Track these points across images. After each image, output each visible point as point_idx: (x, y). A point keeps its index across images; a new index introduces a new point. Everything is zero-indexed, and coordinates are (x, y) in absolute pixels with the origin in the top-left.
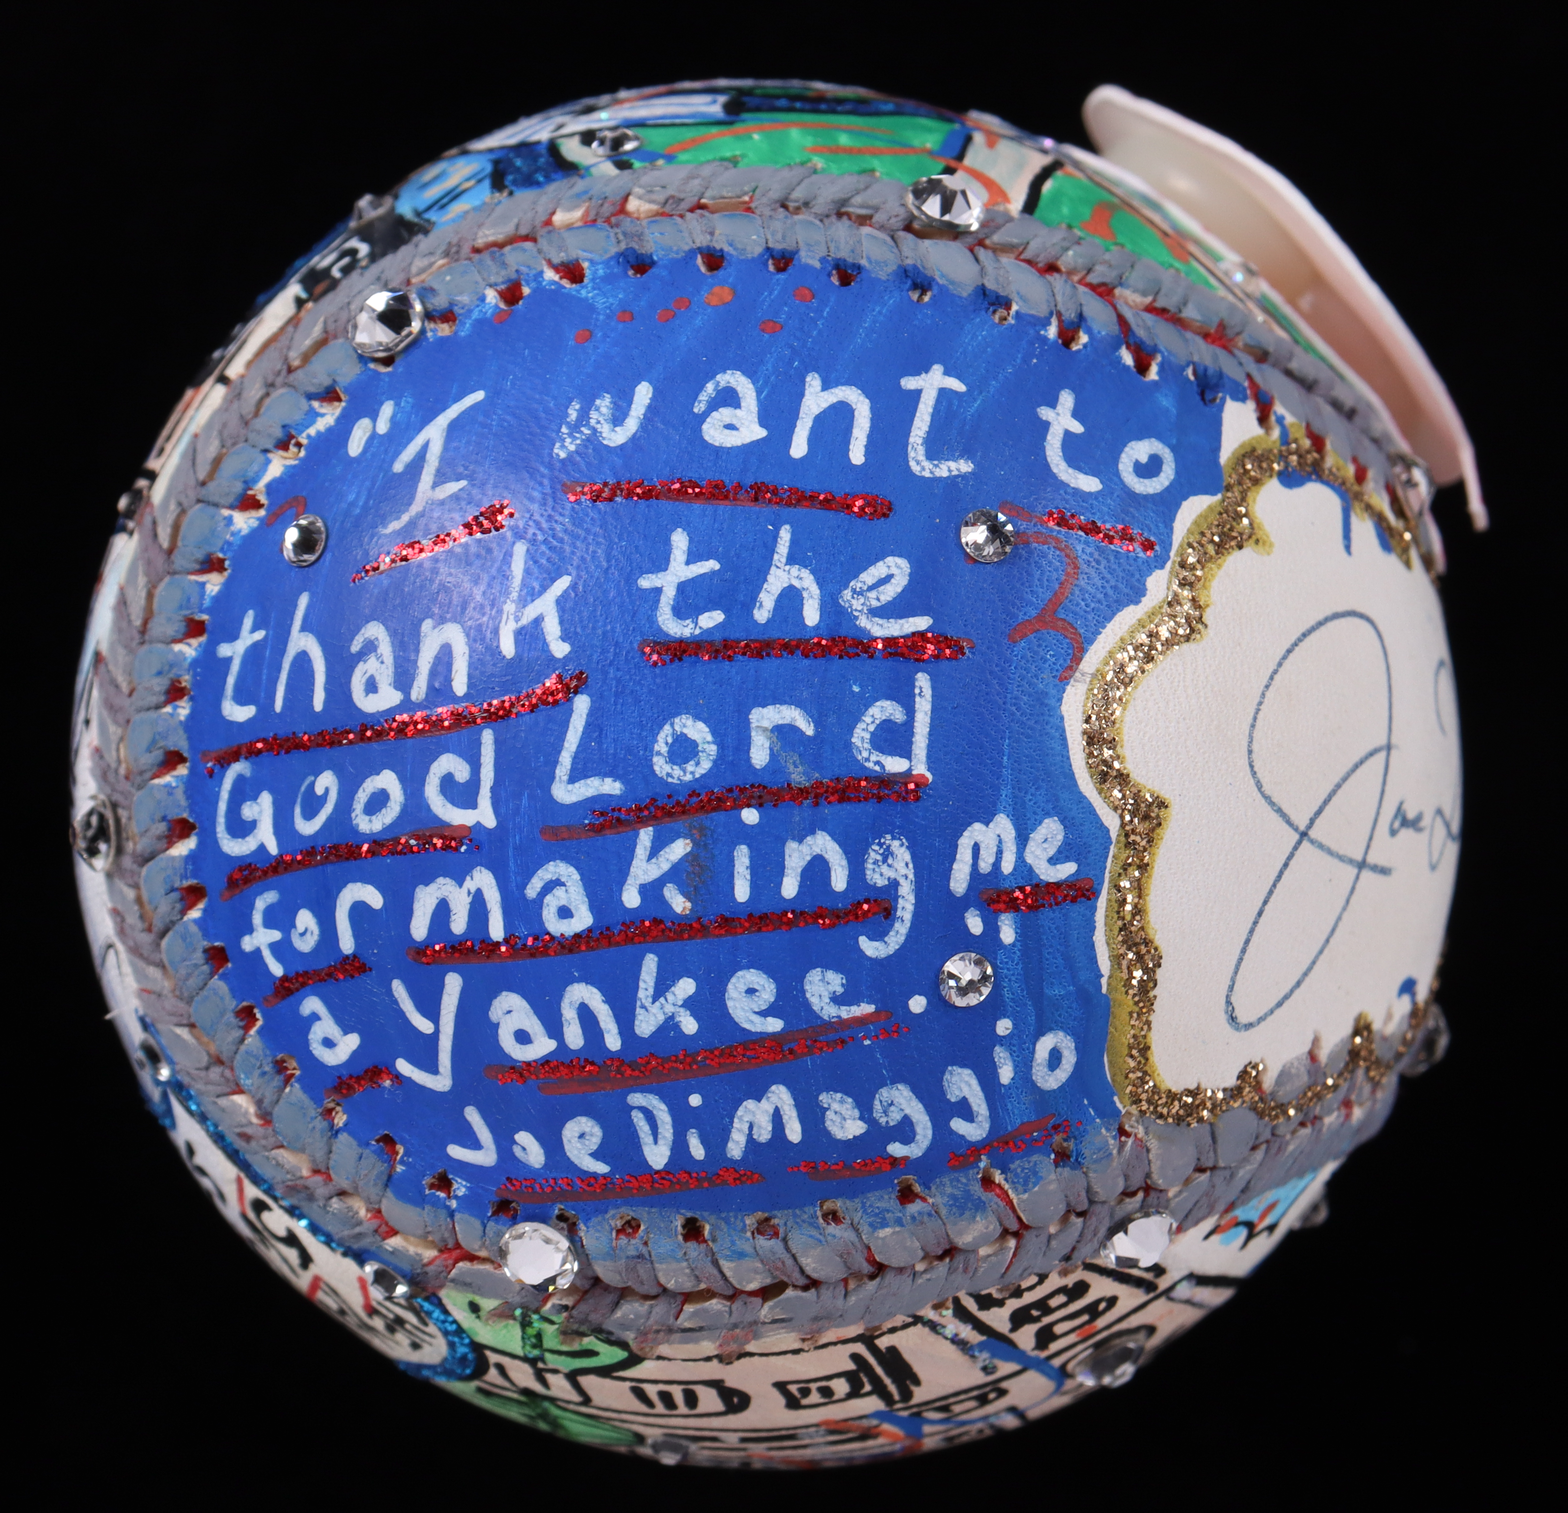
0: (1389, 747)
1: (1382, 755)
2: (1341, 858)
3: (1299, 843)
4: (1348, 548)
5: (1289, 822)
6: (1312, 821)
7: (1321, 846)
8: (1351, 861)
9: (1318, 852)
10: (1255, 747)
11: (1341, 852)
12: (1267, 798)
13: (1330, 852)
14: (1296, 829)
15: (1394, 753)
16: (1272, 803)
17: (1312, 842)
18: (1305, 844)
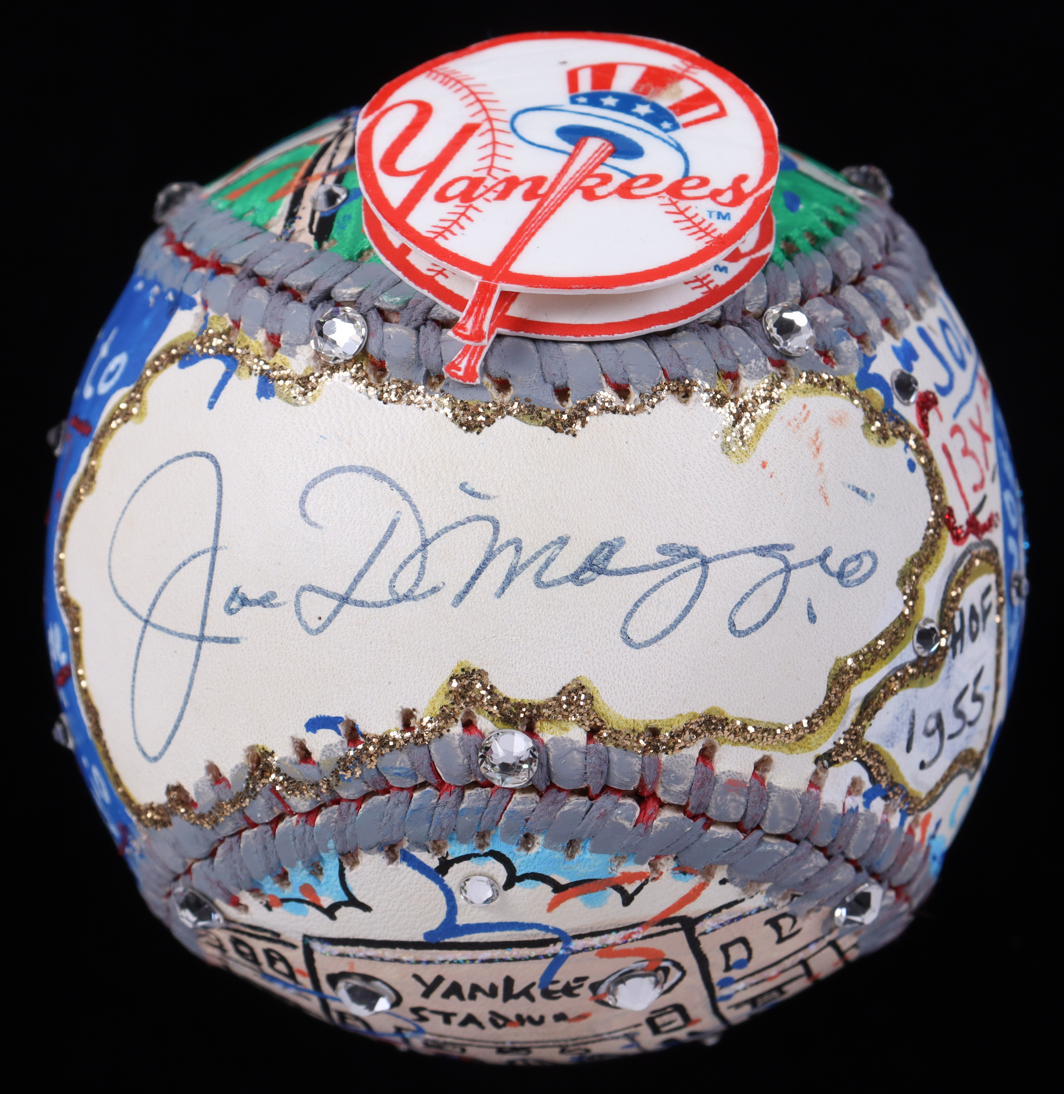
0: (215, 549)
1: (208, 556)
2: (181, 635)
3: (145, 627)
4: (211, 405)
5: (136, 614)
6: (151, 611)
7: (161, 628)
8: (190, 637)
9: (160, 633)
10: (113, 563)
11: (179, 631)
12: (120, 598)
13: (169, 632)
14: (140, 618)
15: (219, 553)
16: (123, 602)
17: (154, 626)
18: (149, 628)
